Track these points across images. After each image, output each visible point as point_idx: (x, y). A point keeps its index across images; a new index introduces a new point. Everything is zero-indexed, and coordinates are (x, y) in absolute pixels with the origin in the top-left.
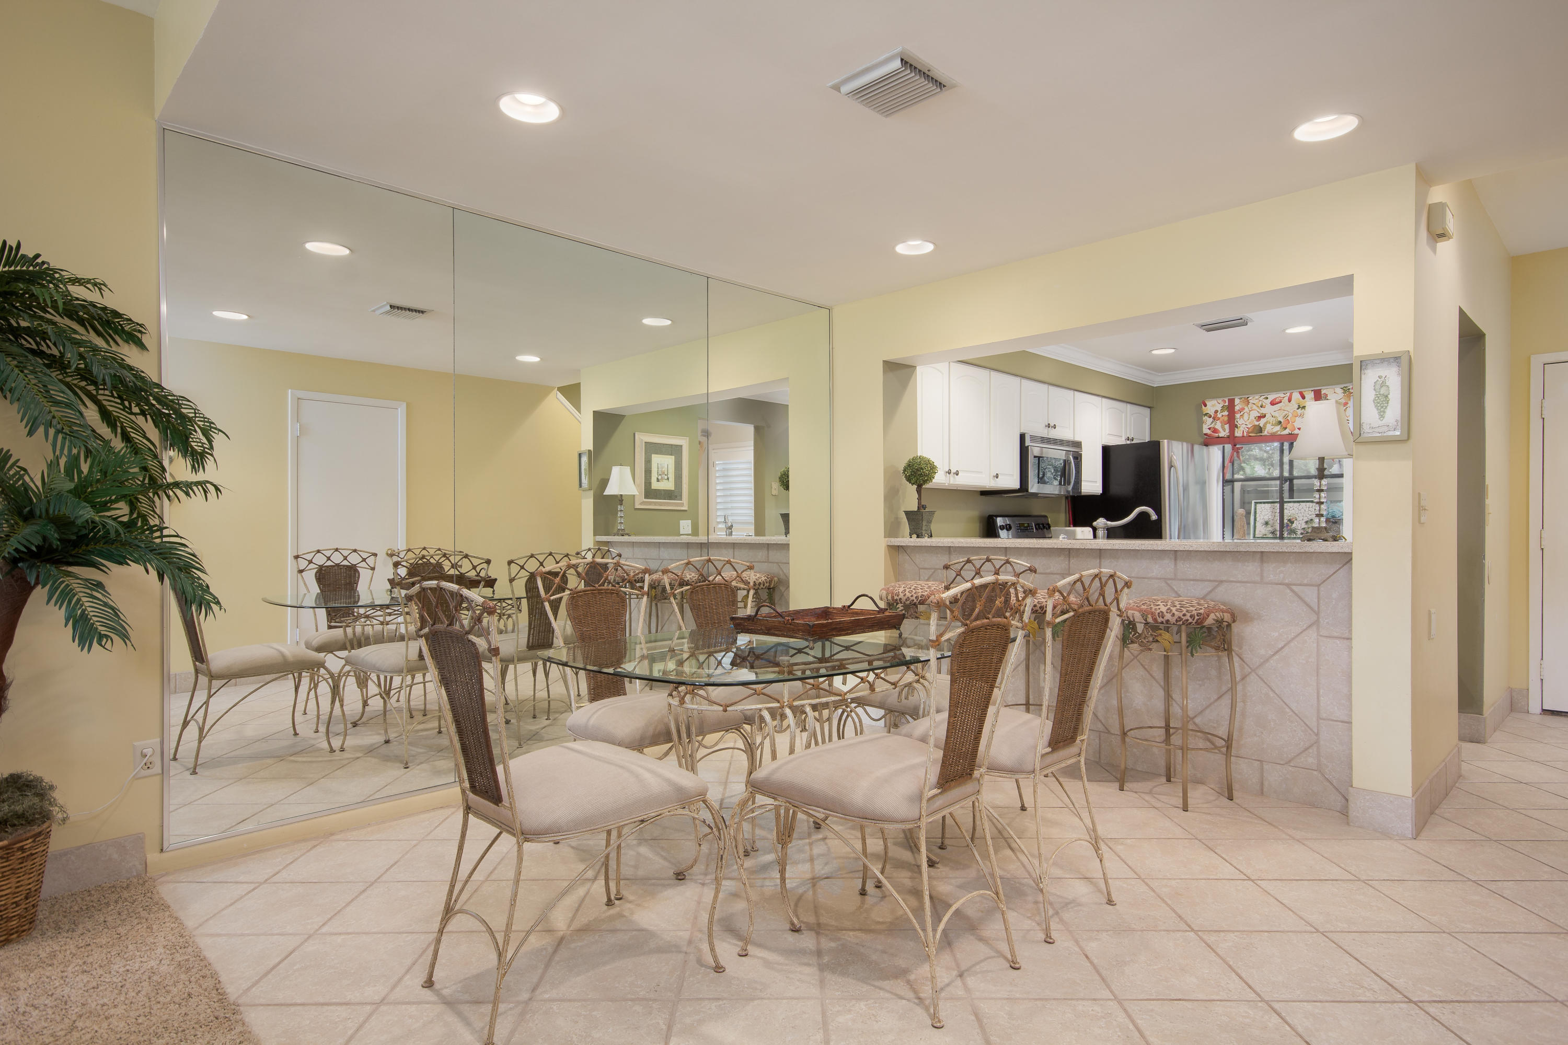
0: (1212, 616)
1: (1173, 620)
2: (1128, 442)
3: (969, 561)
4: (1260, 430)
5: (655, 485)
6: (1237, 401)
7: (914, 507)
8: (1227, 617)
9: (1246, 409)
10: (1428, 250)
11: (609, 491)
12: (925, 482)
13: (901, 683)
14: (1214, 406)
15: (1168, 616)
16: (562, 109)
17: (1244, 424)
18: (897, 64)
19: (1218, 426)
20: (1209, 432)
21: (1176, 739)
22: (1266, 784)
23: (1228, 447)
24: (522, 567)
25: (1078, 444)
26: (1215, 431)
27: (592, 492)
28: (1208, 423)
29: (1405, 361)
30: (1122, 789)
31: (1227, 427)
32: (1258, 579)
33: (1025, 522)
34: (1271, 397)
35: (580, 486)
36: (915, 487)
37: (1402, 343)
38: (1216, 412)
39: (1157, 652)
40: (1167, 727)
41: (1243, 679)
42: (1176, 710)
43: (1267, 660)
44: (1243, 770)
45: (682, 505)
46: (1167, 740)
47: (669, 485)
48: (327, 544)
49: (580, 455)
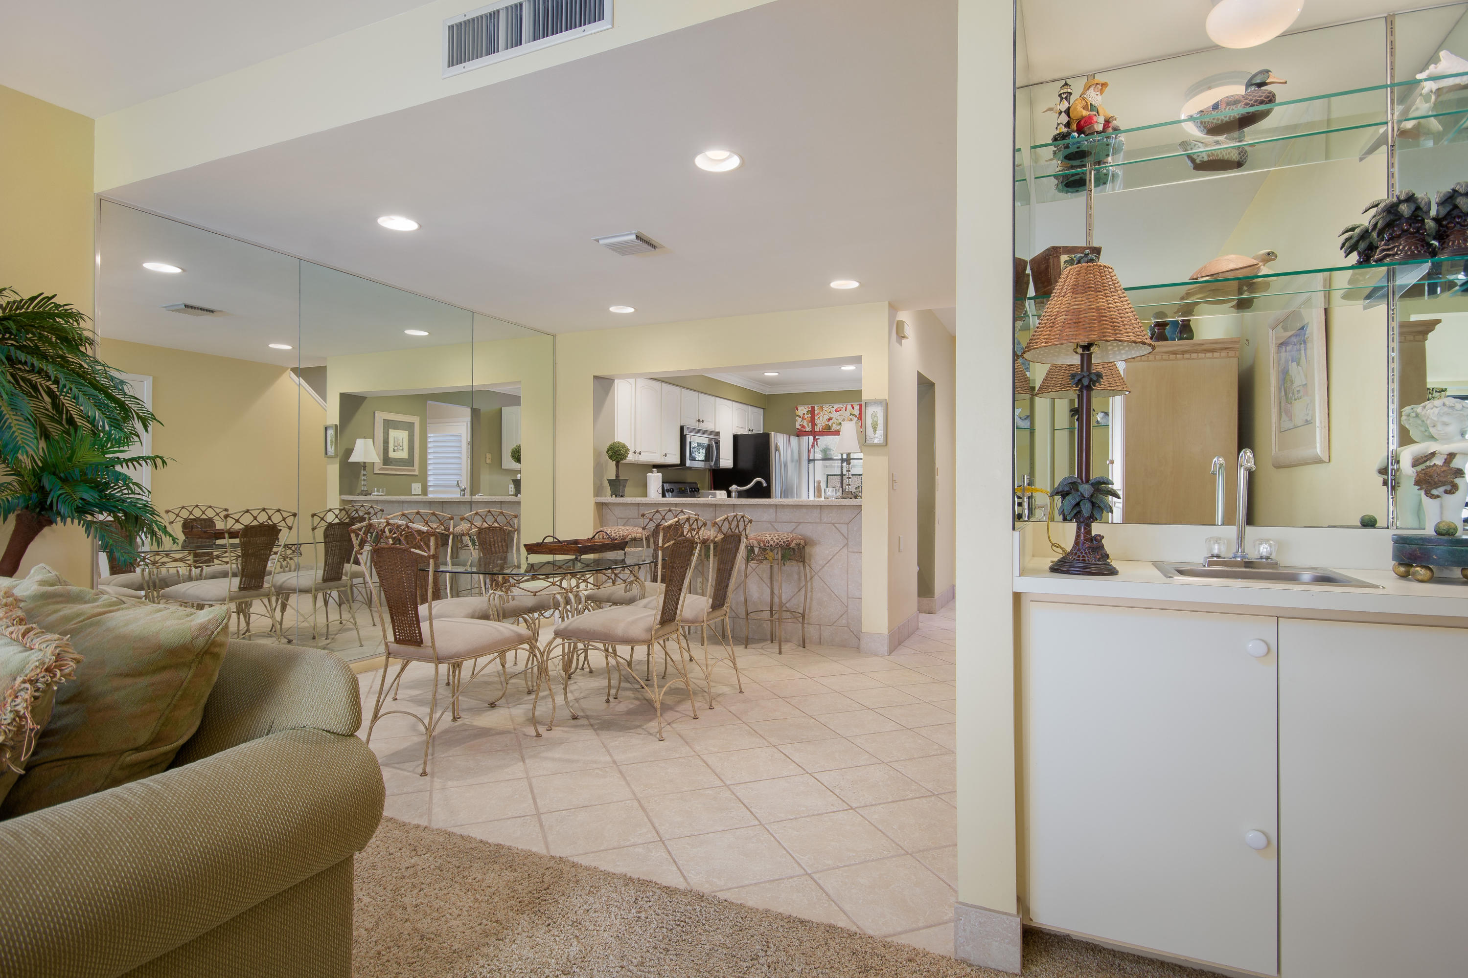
0: (794, 541)
1: (774, 544)
2: (750, 433)
3: (658, 511)
4: (830, 428)
5: (392, 455)
6: (816, 408)
7: (613, 476)
8: (802, 542)
9: (821, 414)
10: (897, 345)
11: (353, 459)
12: (622, 459)
13: (628, 580)
14: (802, 410)
15: (771, 543)
16: (420, 226)
17: (821, 423)
18: (634, 237)
19: (805, 424)
20: (799, 427)
21: (776, 616)
22: (822, 637)
23: (811, 438)
24: (322, 519)
25: (718, 434)
26: (803, 427)
27: (338, 460)
28: (798, 423)
29: (884, 402)
30: (746, 648)
31: (810, 424)
32: (818, 521)
33: (682, 486)
34: (836, 407)
35: (326, 454)
36: (614, 462)
37: (884, 395)
38: (804, 414)
39: (766, 566)
40: (771, 611)
41: (811, 579)
42: (776, 600)
43: (823, 567)
44: (812, 631)
45: (414, 471)
46: (772, 615)
47: (403, 455)
48: (190, 502)
49: (326, 429)
